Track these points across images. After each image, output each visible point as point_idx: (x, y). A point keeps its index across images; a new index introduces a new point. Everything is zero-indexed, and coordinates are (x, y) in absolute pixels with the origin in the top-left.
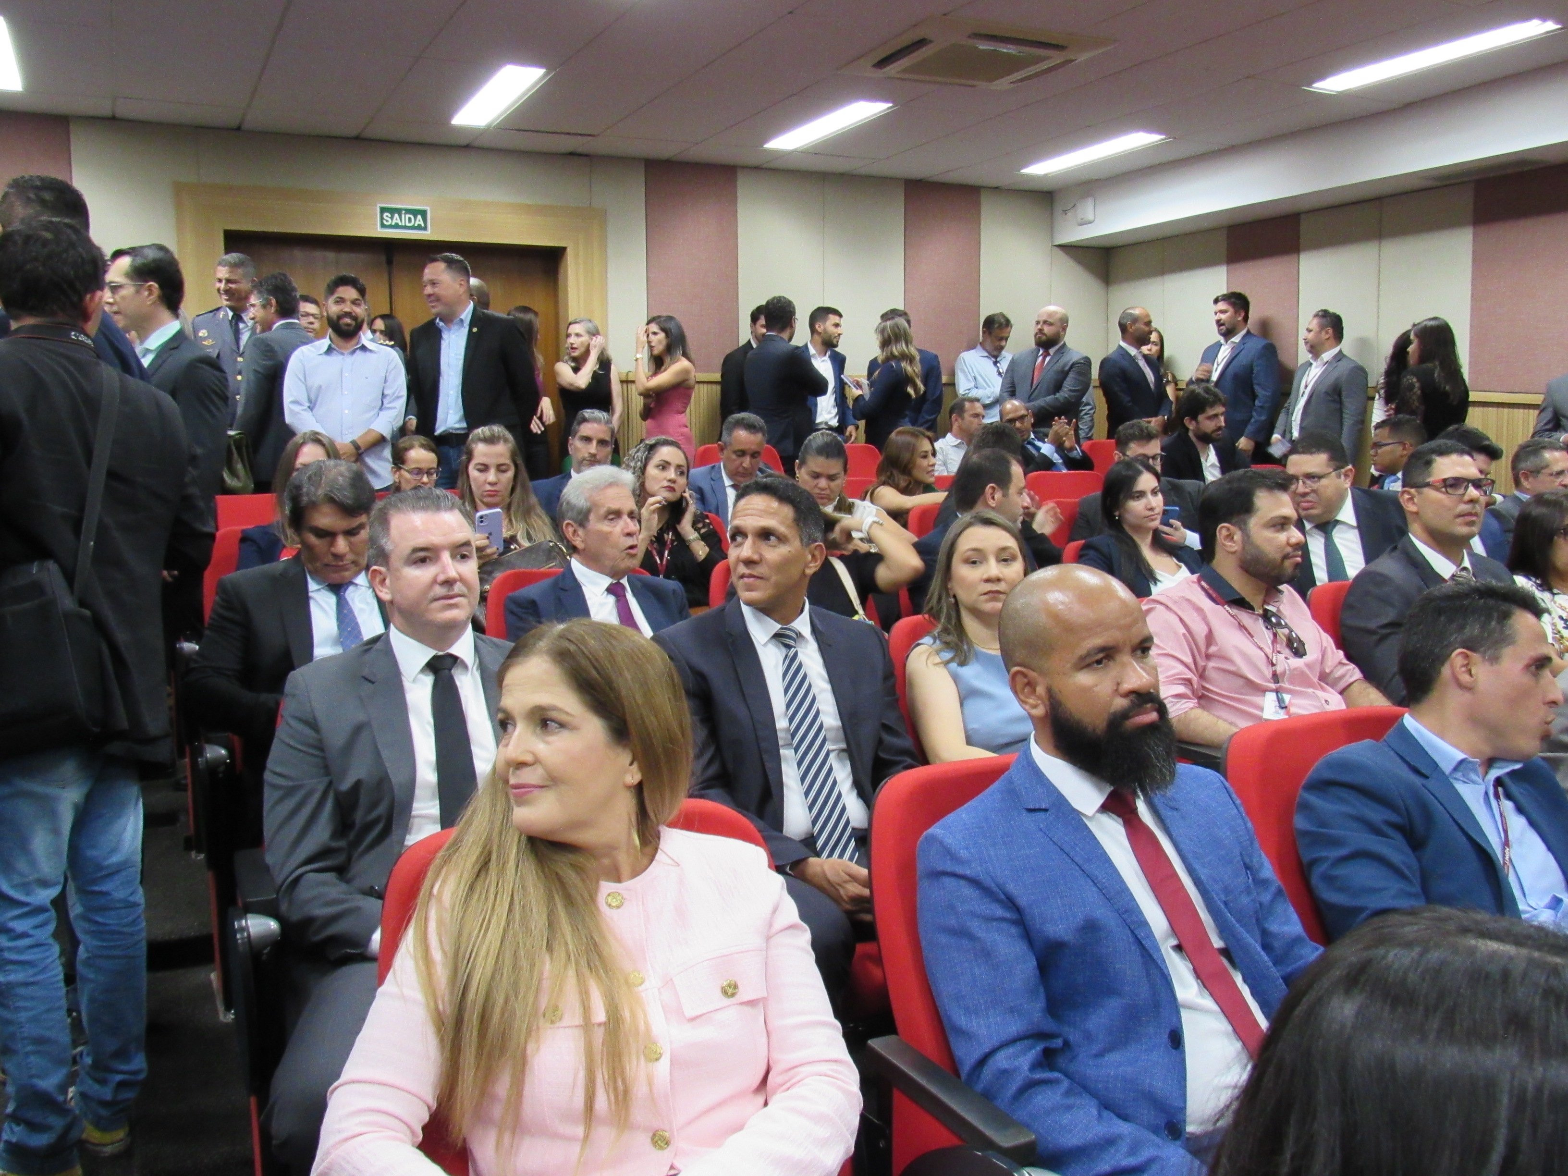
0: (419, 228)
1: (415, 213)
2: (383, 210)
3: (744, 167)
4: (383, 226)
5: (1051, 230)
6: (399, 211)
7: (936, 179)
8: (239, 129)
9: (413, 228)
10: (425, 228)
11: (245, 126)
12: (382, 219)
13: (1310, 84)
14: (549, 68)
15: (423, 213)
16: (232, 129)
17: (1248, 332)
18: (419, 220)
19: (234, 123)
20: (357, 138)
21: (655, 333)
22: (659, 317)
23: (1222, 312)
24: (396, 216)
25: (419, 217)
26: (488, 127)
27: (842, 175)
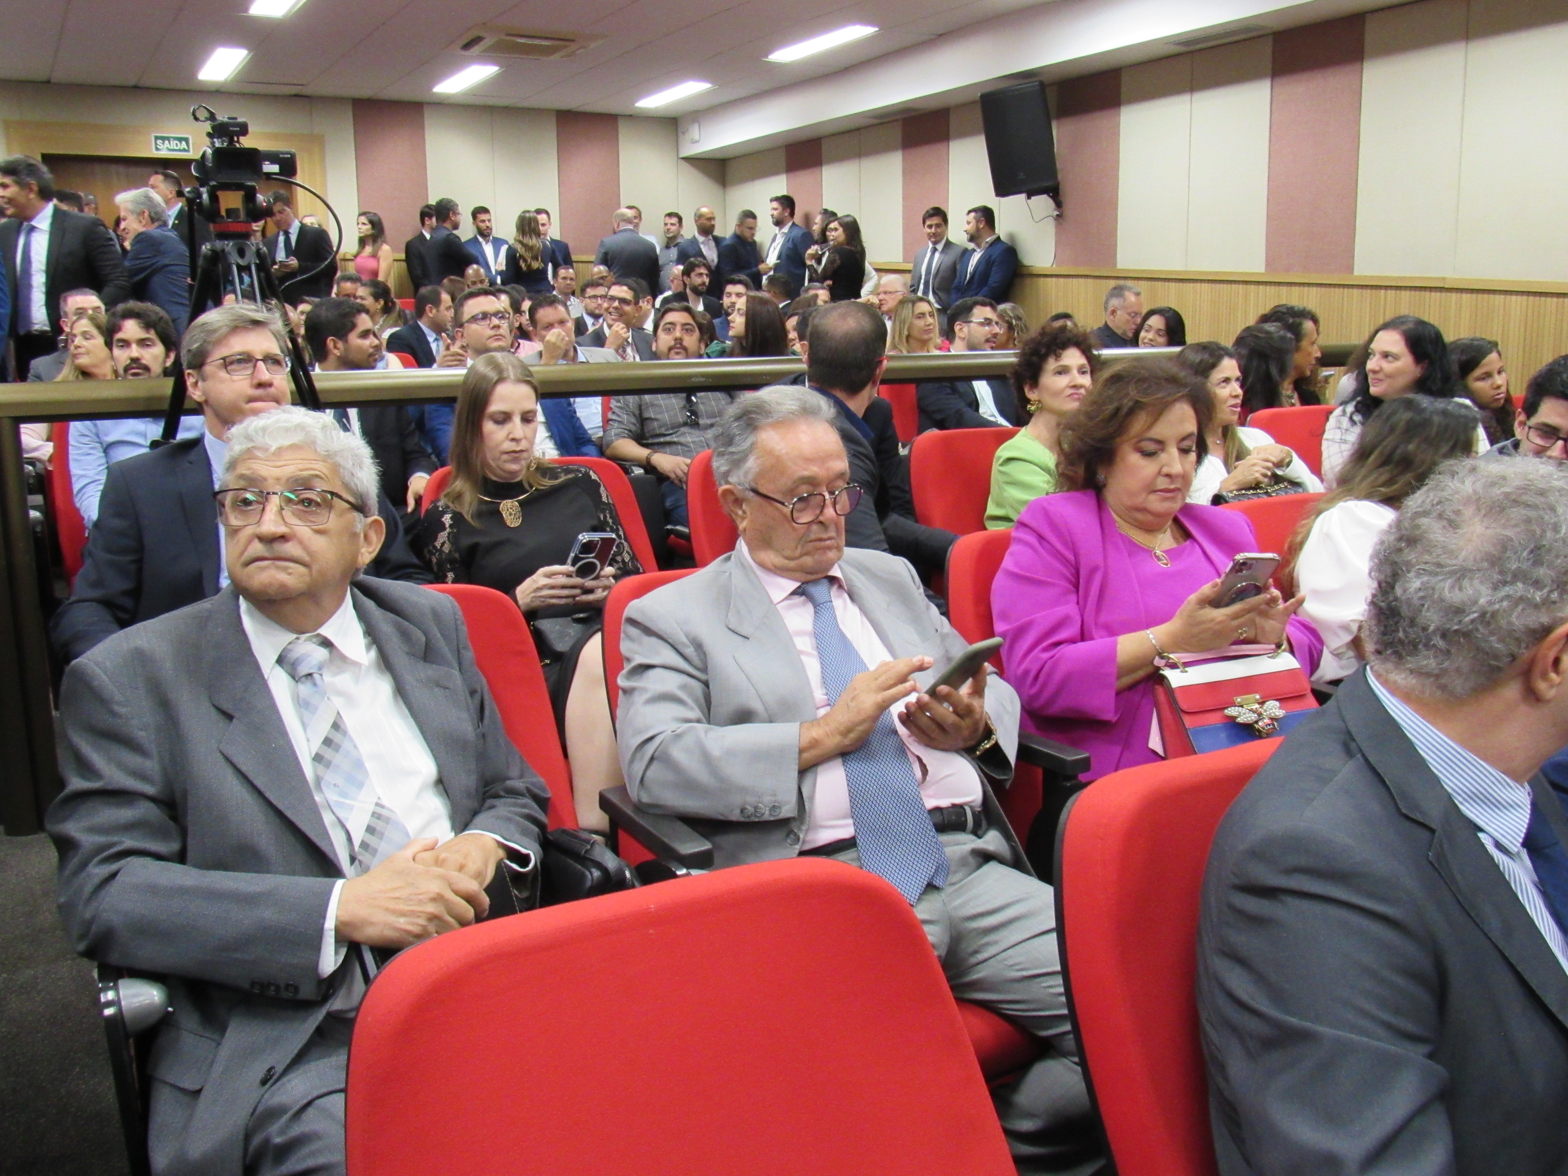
0: (184, 150)
1: (180, 140)
2: (157, 138)
3: (429, 103)
4: (157, 149)
5: (677, 147)
6: (168, 139)
7: (581, 109)
8: (48, 82)
9: (180, 150)
10: (188, 151)
11: (53, 81)
12: (156, 144)
13: (767, 56)
14: (250, 49)
15: (186, 140)
16: (42, 82)
17: (794, 224)
18: (184, 145)
19: (45, 79)
20: (136, 87)
21: (364, 224)
22: (369, 213)
23: (775, 209)
24: (167, 142)
25: (184, 143)
26: (226, 80)
27: (506, 108)
